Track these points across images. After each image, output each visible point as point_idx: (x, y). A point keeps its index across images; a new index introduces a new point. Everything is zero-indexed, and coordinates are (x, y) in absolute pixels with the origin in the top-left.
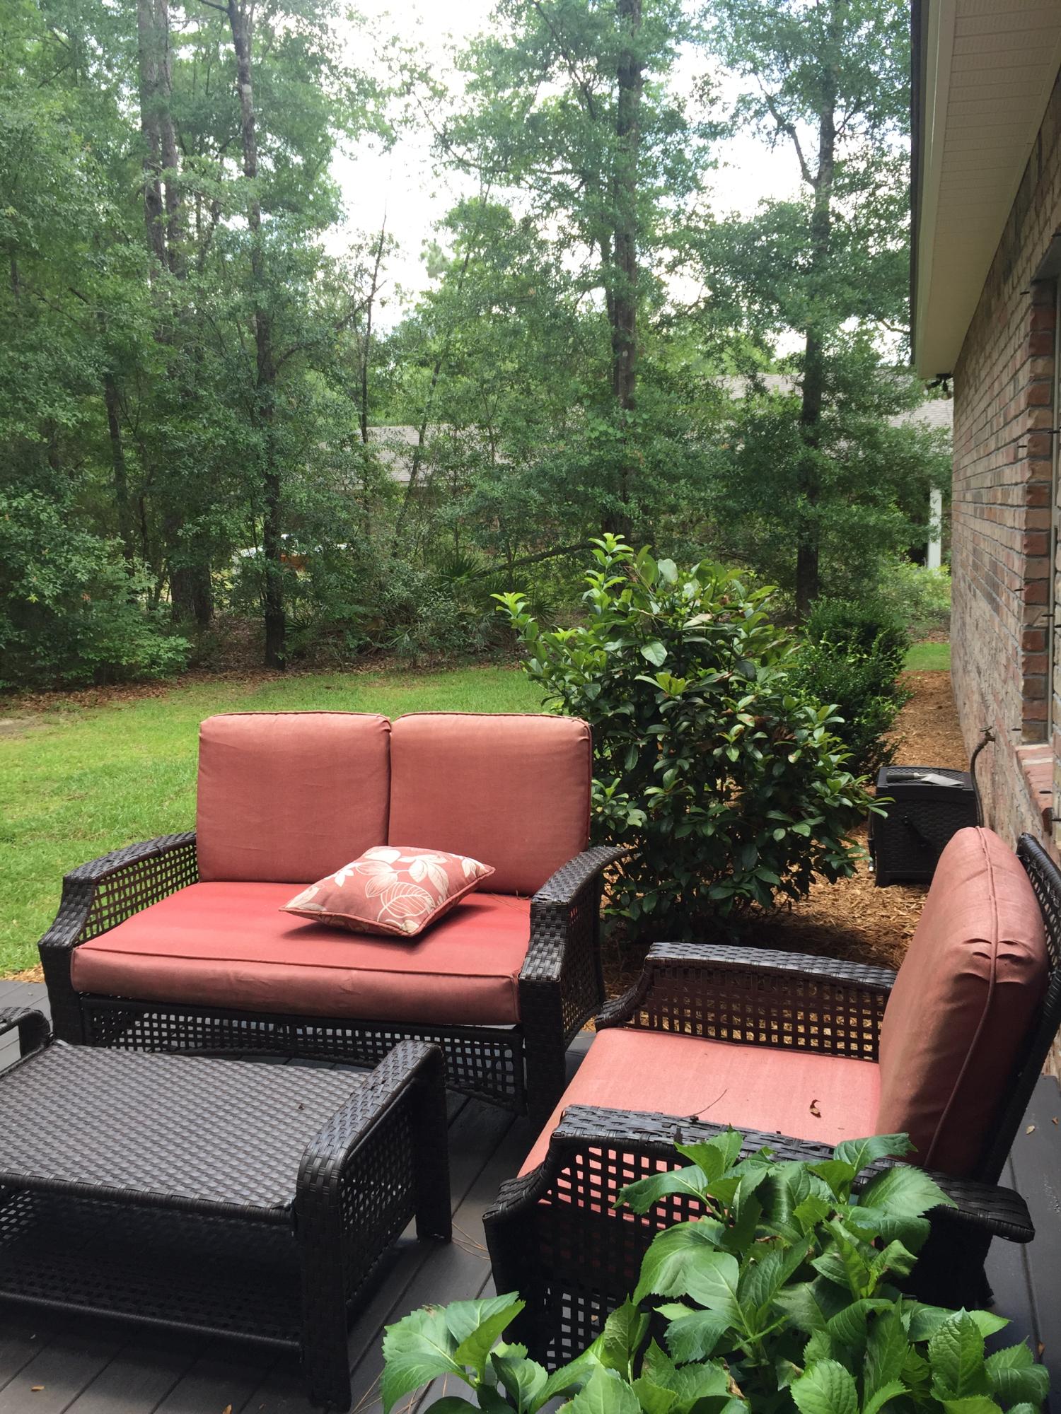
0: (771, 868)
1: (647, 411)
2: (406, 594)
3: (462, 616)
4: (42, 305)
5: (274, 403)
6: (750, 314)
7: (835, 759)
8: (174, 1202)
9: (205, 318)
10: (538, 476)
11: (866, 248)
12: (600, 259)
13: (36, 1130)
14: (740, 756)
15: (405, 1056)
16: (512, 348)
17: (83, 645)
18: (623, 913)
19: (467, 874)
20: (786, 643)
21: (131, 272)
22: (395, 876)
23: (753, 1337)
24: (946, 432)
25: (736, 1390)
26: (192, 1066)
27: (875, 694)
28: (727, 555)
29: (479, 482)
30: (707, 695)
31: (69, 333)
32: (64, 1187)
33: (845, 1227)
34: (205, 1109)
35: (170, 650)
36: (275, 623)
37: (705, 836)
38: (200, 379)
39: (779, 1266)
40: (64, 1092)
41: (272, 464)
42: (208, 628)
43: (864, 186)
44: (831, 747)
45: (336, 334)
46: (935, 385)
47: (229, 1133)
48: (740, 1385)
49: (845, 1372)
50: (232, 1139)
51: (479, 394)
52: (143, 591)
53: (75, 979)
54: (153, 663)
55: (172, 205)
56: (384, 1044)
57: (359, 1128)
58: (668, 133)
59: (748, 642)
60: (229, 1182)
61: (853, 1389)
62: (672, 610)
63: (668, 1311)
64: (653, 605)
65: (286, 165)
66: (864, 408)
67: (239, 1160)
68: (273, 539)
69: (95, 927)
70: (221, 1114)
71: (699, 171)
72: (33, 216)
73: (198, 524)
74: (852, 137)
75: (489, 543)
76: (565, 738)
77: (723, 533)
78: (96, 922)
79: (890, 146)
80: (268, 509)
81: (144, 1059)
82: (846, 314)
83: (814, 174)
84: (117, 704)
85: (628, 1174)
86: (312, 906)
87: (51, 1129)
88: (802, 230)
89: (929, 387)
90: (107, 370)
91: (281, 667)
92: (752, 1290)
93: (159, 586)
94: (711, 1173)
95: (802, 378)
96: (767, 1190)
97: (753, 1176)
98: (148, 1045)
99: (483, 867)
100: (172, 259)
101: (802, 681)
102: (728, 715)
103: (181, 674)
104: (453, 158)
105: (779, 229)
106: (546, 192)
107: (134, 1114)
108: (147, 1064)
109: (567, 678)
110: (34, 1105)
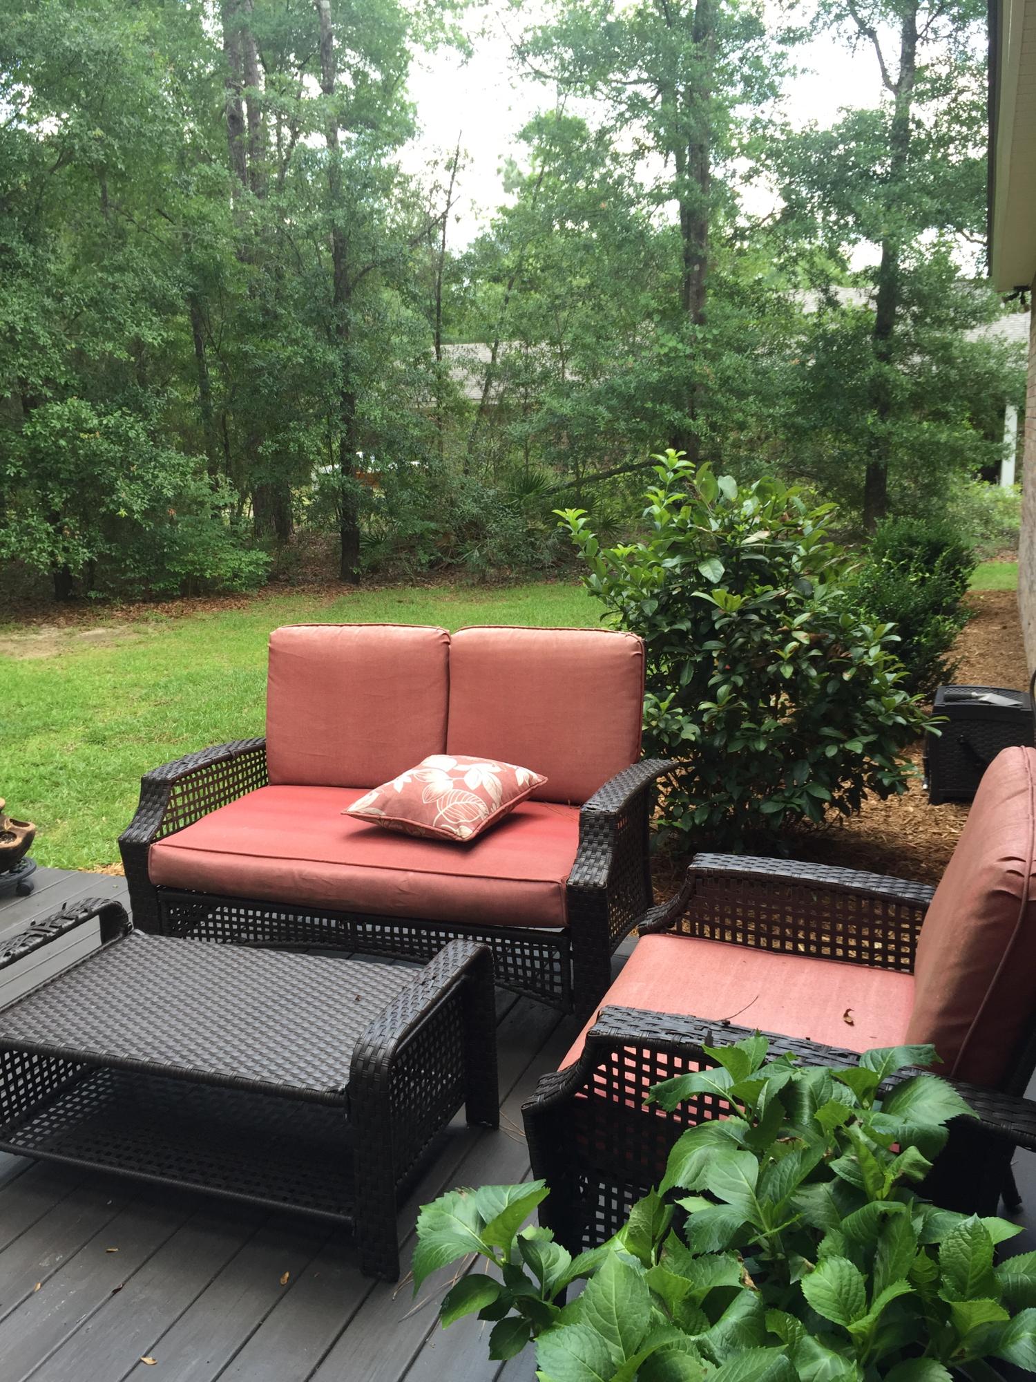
0: (823, 784)
1: (718, 327)
2: (476, 511)
3: (531, 533)
4: (130, 226)
5: (349, 321)
6: (826, 225)
7: (891, 677)
8: (237, 1083)
9: (285, 237)
10: (607, 393)
11: (945, 156)
12: (674, 170)
13: (112, 1012)
14: (794, 673)
15: (456, 955)
16: (582, 263)
17: (170, 558)
18: (676, 824)
19: (520, 782)
20: (845, 561)
21: (214, 191)
22: (451, 784)
23: (769, 1232)
24: (1023, 347)
25: (749, 1281)
26: (258, 957)
27: (936, 612)
28: (794, 472)
29: (548, 399)
30: (764, 612)
31: (155, 253)
32: (137, 1065)
33: (864, 1131)
34: (269, 998)
35: (251, 563)
36: (350, 538)
37: (757, 752)
38: (280, 297)
39: (797, 1166)
40: (139, 977)
41: (347, 382)
42: (287, 542)
43: (947, 92)
44: (887, 665)
45: (411, 251)
46: (1012, 298)
47: (290, 1020)
48: (752, 1277)
49: (855, 1270)
50: (292, 1026)
51: (550, 309)
52: (226, 506)
53: (152, 873)
54: (236, 576)
55: (254, 123)
56: (438, 942)
57: (409, 1020)
58: (747, 40)
59: (807, 560)
60: (288, 1066)
61: (862, 1286)
62: (730, 527)
63: (689, 1204)
64: (712, 522)
65: (364, 82)
66: (939, 323)
67: (298, 1045)
68: (348, 456)
69: (171, 825)
70: (283, 1002)
71: (777, 79)
72: (120, 138)
73: (277, 442)
74: (934, 41)
75: (559, 460)
76: (619, 653)
77: (791, 449)
78: (171, 820)
79: (973, 50)
80: (344, 427)
81: (213, 949)
82: (924, 224)
83: (894, 80)
84: (201, 615)
85: (661, 1073)
86: (372, 810)
87: (126, 1011)
88: (879, 139)
89: (1006, 300)
90: (190, 290)
91: (355, 581)
92: (770, 1187)
93: (242, 501)
94: (736, 1074)
95: (876, 292)
96: (790, 1094)
97: (778, 1079)
98: (220, 937)
99: (535, 776)
100: (254, 178)
101: (863, 600)
102: (783, 632)
103: (262, 587)
104: (530, 70)
105: (857, 137)
106: (620, 103)
107: (203, 1000)
108: (216, 954)
109: (625, 594)
110: (111, 989)
